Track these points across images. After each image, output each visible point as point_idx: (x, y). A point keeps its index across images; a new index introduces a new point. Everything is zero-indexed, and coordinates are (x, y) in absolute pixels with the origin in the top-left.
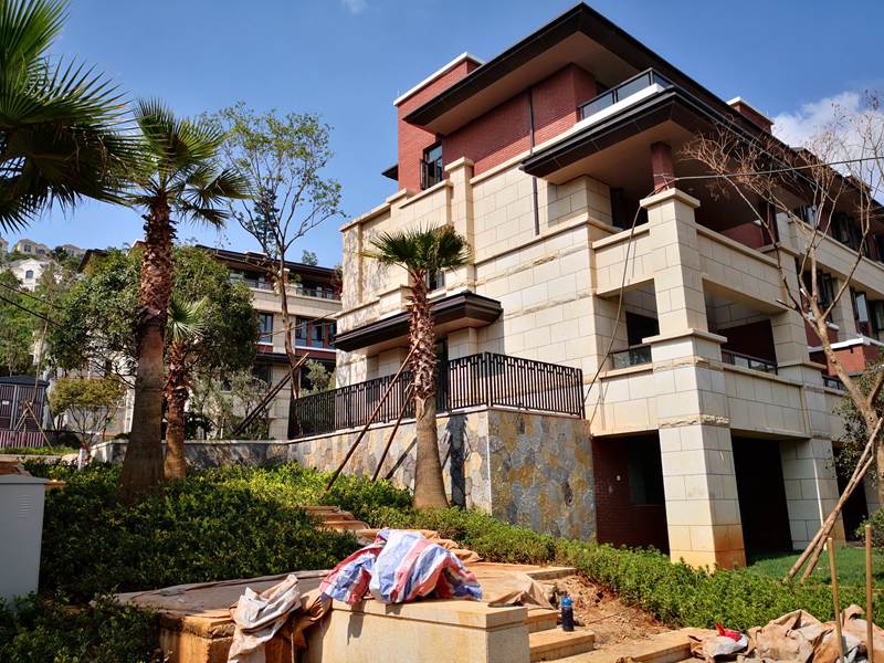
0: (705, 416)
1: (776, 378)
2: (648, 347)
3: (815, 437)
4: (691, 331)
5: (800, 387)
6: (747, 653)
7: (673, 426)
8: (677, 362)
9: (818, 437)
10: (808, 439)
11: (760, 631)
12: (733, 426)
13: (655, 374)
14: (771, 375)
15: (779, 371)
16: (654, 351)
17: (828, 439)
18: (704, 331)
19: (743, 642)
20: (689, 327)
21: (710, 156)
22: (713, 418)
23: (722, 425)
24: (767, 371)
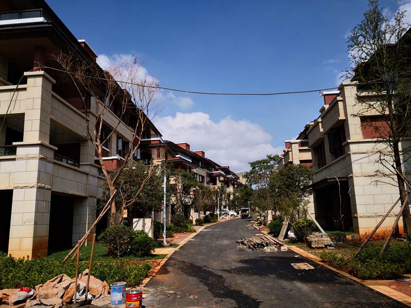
0: (39, 184)
1: (78, 169)
2: (16, 147)
3: (90, 196)
4: (39, 142)
5: (88, 174)
6: (32, 298)
7: (22, 188)
8: (29, 156)
9: (91, 197)
10: (87, 197)
11: (41, 286)
12: (53, 190)
13: (17, 161)
14: (76, 168)
15: (80, 167)
16: (18, 149)
17: (95, 197)
18: (47, 143)
19: (31, 293)
20: (39, 140)
21: (63, 61)
22: (43, 185)
23: (48, 189)
24: (75, 166)
